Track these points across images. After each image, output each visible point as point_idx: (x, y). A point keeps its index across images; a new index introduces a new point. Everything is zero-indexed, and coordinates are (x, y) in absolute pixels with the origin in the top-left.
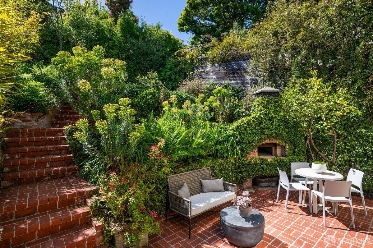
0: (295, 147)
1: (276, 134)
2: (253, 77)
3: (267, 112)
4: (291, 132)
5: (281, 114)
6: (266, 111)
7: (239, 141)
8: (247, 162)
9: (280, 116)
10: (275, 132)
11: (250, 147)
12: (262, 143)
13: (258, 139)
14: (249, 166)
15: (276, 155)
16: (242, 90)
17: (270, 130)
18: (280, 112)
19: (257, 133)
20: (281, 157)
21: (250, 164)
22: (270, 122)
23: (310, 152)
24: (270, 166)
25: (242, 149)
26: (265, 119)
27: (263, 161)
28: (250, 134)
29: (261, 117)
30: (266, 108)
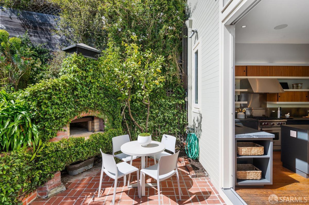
0: (114, 119)
1: (95, 104)
2: (64, 38)
3: (84, 75)
4: (111, 102)
5: (100, 80)
6: (82, 73)
7: (38, 117)
8: (53, 149)
9: (99, 82)
10: (94, 102)
11: (57, 125)
12: (76, 118)
13: (71, 112)
14: (57, 154)
15: (93, 131)
16: (48, 51)
17: (88, 100)
18: (99, 77)
19: (70, 104)
20: (101, 132)
21: (58, 151)
22: (88, 89)
23: (125, 122)
24: (87, 146)
25: (43, 130)
26: (81, 84)
27: (78, 142)
28: (58, 104)
29: (76, 81)
30: (83, 70)
